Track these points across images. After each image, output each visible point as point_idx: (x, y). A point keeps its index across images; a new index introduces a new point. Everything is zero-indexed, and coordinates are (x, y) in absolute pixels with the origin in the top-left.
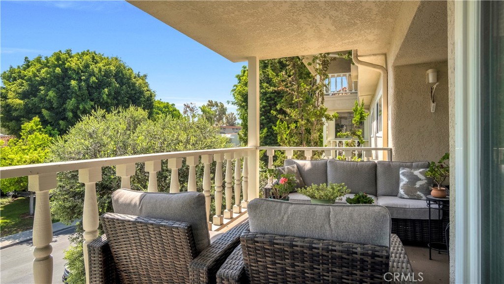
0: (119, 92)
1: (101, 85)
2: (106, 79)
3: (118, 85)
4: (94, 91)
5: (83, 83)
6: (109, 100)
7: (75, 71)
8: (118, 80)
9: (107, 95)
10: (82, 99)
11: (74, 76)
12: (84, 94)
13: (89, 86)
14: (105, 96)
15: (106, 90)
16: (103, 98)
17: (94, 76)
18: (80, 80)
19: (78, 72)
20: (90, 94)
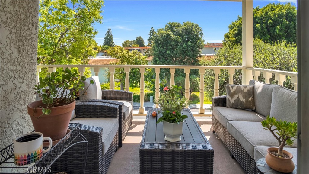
0: (289, 27)
1: (275, 24)
2: (279, 20)
3: (287, 22)
4: (271, 28)
5: (264, 25)
6: (281, 33)
7: (260, 18)
8: (289, 19)
9: (279, 30)
10: (264, 34)
11: (259, 21)
12: (265, 31)
13: (268, 26)
14: (277, 31)
15: (278, 27)
16: (277, 32)
17: (271, 19)
18: (262, 23)
19: (261, 19)
20: (269, 31)
